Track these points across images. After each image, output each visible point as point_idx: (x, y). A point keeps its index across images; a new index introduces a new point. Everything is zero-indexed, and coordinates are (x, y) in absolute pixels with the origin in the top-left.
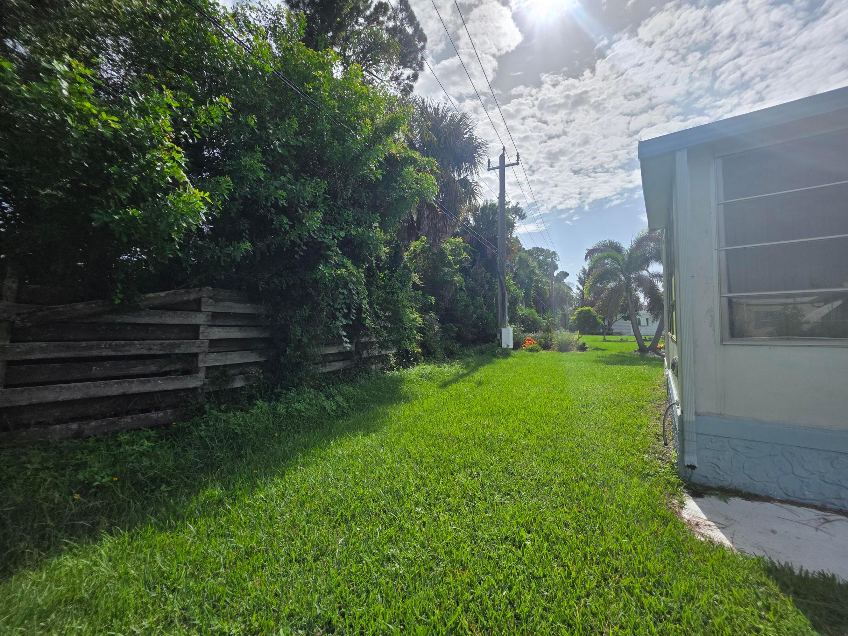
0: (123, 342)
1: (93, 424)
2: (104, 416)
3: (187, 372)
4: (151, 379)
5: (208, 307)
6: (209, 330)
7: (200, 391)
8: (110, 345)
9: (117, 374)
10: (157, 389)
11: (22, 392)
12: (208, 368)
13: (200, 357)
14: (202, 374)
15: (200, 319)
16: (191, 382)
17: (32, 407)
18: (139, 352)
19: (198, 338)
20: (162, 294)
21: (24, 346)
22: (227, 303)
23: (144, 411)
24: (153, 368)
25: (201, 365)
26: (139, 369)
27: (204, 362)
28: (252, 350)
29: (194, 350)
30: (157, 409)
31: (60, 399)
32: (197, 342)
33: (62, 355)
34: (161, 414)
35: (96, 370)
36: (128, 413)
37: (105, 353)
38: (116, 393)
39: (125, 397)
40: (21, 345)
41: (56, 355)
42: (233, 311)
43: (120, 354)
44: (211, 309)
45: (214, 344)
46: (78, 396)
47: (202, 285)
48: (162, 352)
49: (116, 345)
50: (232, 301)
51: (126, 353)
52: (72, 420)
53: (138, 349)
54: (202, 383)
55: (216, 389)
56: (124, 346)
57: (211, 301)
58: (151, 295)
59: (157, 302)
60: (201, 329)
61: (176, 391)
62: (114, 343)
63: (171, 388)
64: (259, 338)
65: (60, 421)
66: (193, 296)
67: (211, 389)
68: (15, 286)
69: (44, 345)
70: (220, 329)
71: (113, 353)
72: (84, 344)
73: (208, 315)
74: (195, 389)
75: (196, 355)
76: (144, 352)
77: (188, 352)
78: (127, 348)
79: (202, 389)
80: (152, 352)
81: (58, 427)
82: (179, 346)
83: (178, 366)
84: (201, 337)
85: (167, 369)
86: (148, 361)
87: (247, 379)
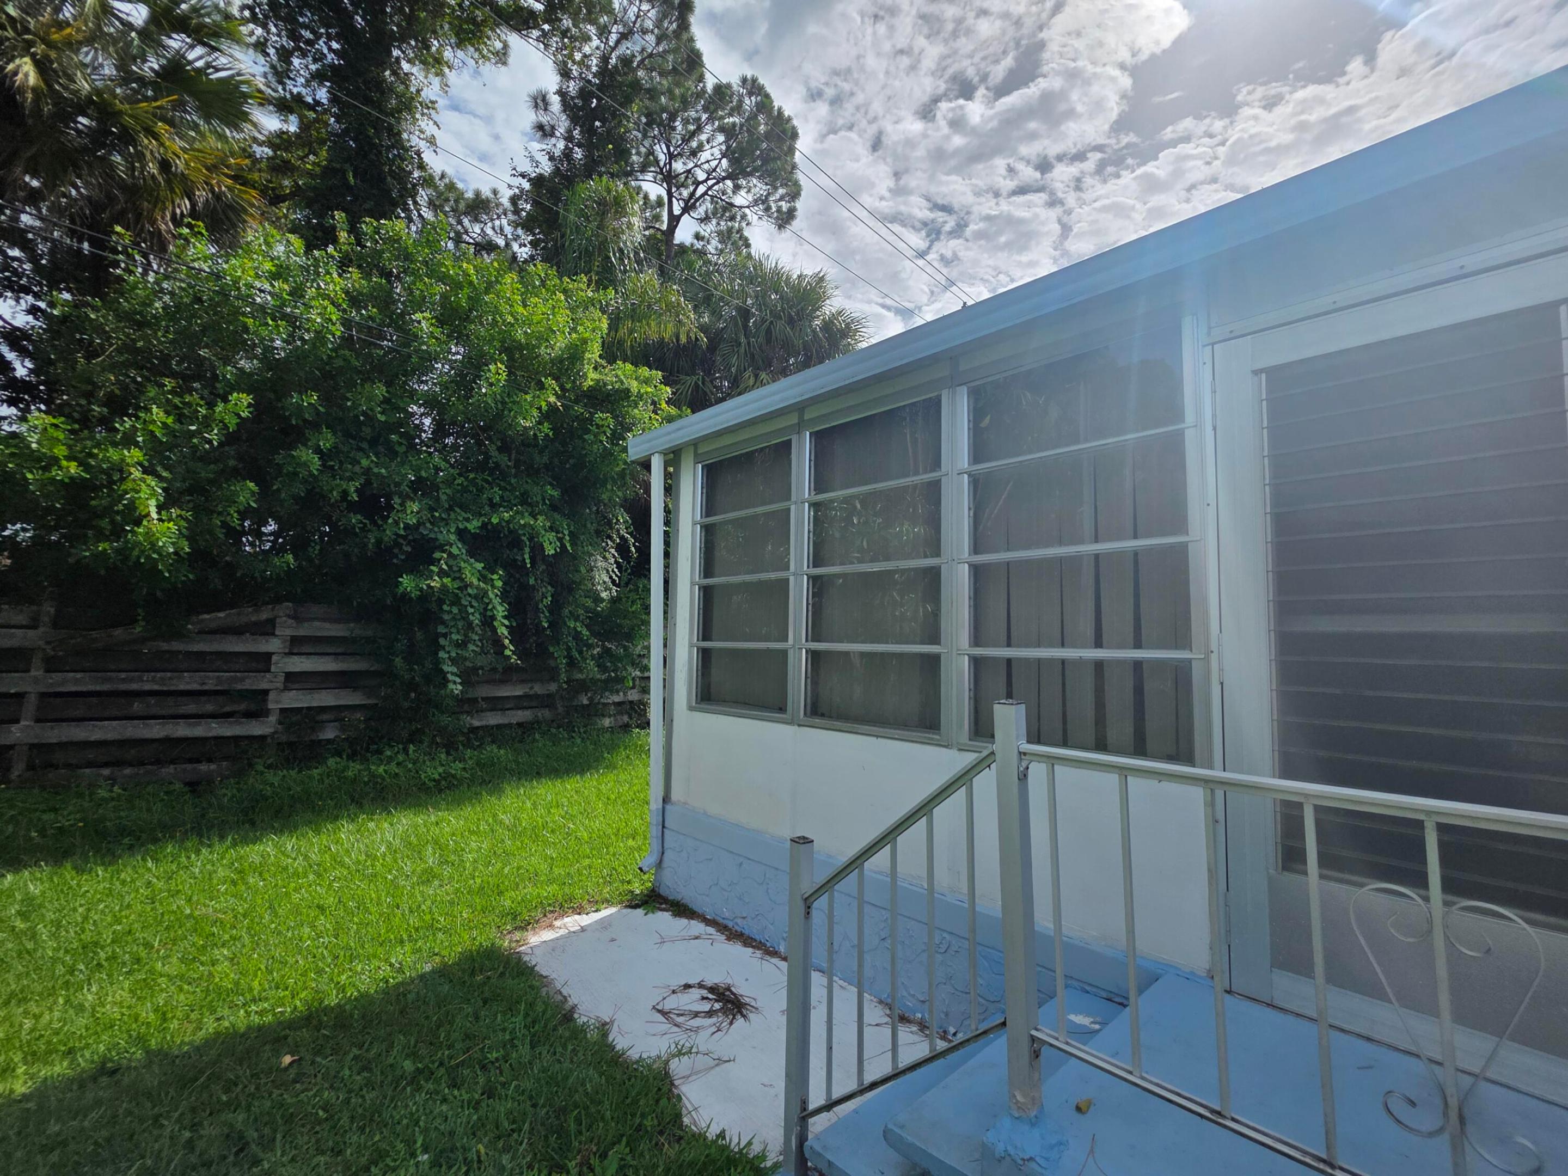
0: (169, 674)
1: (128, 771)
2: (142, 764)
3: (251, 715)
4: (203, 721)
5: (286, 629)
6: (286, 660)
7: (269, 740)
8: (154, 677)
9: (163, 712)
10: (210, 735)
11: (52, 728)
12: (283, 710)
13: (272, 696)
14: (273, 719)
15: (273, 645)
16: (256, 729)
17: (62, 745)
18: (189, 687)
19: (269, 671)
20: (222, 615)
21: (57, 677)
22: (317, 624)
23: (190, 761)
24: (209, 708)
25: (271, 706)
26: (192, 708)
27: (277, 702)
28: (355, 689)
29: (264, 686)
30: (210, 760)
31: (92, 739)
32: (268, 675)
33: (98, 688)
34: (213, 767)
35: (137, 707)
36: (173, 762)
37: (147, 687)
38: (157, 736)
39: (169, 741)
40: (53, 675)
41: (91, 688)
42: (326, 634)
43: (165, 688)
44: (289, 632)
45: (292, 679)
46: (110, 736)
47: (278, 600)
48: (219, 688)
49: (162, 678)
50: (324, 620)
51: (172, 688)
52: (106, 765)
53: (188, 683)
54: (272, 730)
55: (293, 738)
56: (170, 678)
57: (290, 621)
58: (206, 616)
59: (213, 625)
60: (274, 658)
61: (236, 739)
62: (159, 675)
63: (229, 733)
64: (367, 672)
65: (90, 765)
66: (264, 616)
67: (284, 738)
68: (52, 610)
69: (79, 675)
70: (303, 659)
71: (156, 687)
72: (123, 675)
73: (284, 642)
74: (263, 738)
75: (266, 692)
76: (195, 687)
77: (254, 687)
78: (175, 681)
79: (273, 738)
80: (206, 688)
81: (87, 771)
82: (242, 680)
83: (243, 707)
84: (273, 668)
85: (228, 709)
86: (203, 699)
87: (342, 729)
